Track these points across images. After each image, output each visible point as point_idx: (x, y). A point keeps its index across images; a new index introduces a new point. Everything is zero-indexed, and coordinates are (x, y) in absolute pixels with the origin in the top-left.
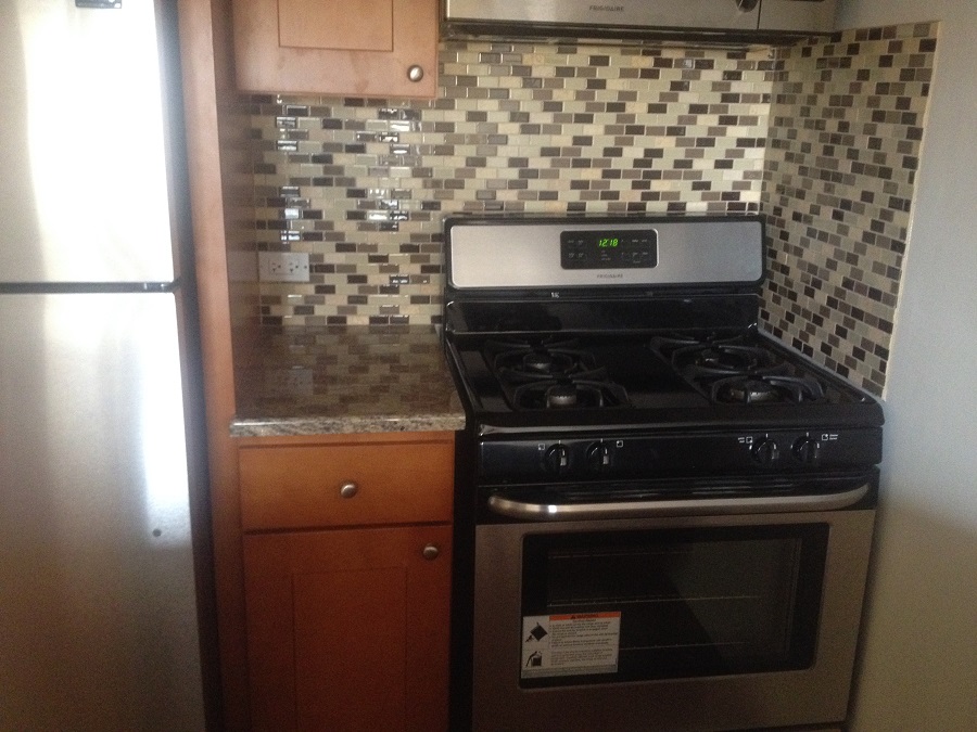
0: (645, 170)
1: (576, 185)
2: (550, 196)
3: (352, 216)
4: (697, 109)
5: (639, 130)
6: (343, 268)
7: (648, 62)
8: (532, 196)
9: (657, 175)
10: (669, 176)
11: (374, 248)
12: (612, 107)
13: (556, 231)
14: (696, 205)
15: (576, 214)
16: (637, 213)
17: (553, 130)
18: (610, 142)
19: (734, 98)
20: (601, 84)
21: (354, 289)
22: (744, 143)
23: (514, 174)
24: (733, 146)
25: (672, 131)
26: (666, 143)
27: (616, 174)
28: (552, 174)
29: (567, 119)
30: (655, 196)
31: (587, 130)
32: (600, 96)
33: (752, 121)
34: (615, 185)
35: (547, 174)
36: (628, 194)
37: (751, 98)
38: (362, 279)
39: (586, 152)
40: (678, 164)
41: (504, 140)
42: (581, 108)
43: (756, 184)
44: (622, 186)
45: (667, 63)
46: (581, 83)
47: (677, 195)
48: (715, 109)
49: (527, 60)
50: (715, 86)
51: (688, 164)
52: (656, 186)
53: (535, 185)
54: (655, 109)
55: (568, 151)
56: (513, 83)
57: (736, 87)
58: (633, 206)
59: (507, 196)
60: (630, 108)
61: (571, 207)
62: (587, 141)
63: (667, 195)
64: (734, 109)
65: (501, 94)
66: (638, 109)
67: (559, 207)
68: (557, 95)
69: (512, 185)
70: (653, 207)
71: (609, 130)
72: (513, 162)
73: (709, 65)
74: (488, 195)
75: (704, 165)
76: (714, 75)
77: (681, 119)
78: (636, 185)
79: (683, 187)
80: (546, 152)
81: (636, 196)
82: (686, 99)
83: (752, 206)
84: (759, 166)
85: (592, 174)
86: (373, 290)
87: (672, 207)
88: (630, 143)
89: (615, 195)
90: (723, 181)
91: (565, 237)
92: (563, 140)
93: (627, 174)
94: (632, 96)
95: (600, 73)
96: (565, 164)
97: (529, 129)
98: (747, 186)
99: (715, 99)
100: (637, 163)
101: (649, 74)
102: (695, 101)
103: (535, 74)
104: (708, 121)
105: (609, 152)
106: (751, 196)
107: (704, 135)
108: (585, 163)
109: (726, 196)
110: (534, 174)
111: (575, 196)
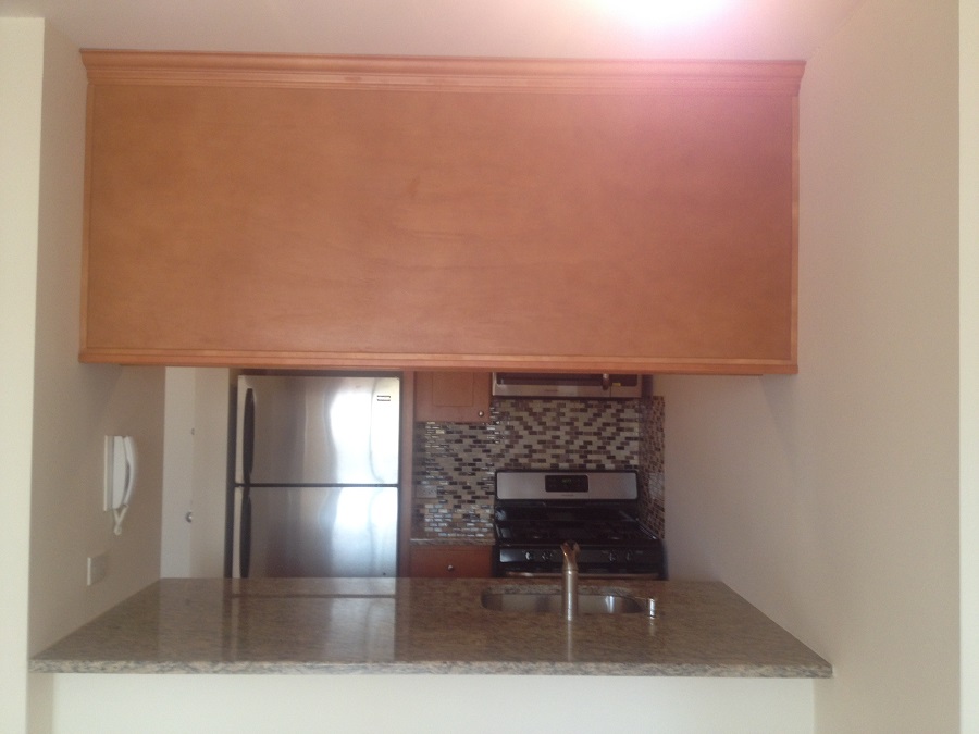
0: (584, 451)
1: (554, 456)
2: (543, 461)
3: (456, 469)
4: (606, 425)
5: (581, 433)
6: (451, 492)
7: (582, 406)
8: (534, 461)
9: (590, 452)
10: (595, 453)
11: (465, 483)
12: (568, 424)
13: (542, 476)
14: (609, 465)
15: (555, 468)
16: (582, 468)
17: (543, 433)
18: (568, 438)
19: (622, 420)
20: (563, 415)
21: (456, 502)
22: (628, 439)
23: (526, 451)
24: (624, 440)
25: (595, 434)
26: (594, 439)
27: (572, 452)
28: (543, 451)
29: (548, 428)
30: (590, 462)
31: (558, 433)
32: (563, 419)
33: (631, 430)
34: (572, 456)
35: (541, 452)
36: (577, 460)
37: (630, 420)
38: (460, 497)
39: (558, 442)
40: (599, 447)
41: (521, 437)
42: (554, 424)
43: (636, 457)
44: (575, 457)
45: (591, 406)
46: (554, 414)
47: (600, 461)
48: (614, 425)
49: (531, 405)
50: (613, 415)
51: (605, 448)
52: (590, 457)
53: (535, 456)
54: (586, 424)
55: (549, 442)
56: (525, 415)
57: (622, 416)
58: (580, 466)
59: (523, 461)
60: (576, 424)
61: (552, 465)
62: (558, 438)
63: (595, 461)
64: (622, 425)
65: (520, 419)
66: (579, 425)
67: (546, 465)
68: (544, 419)
69: (526, 456)
70: (589, 466)
71: (567, 433)
72: (526, 447)
73: (610, 407)
74: (515, 460)
75: (611, 448)
76: (613, 411)
77: (599, 429)
78: (581, 457)
79: (603, 458)
80: (540, 442)
81: (581, 461)
82: (600, 420)
83: (636, 467)
84: (636, 449)
85: (561, 452)
86: (464, 502)
87: (598, 466)
88: (577, 438)
89: (572, 461)
90: (621, 455)
91: (547, 478)
92: (548, 437)
93: (577, 452)
94: (577, 419)
95: (563, 410)
96: (549, 448)
97: (533, 433)
98: (632, 458)
99: (614, 420)
100: (581, 447)
101: (582, 410)
102: (605, 421)
103: (534, 411)
104: (610, 430)
105: (567, 442)
106: (634, 462)
107: (610, 435)
108: (558, 447)
109: (623, 462)
110: (535, 451)
111: (554, 461)
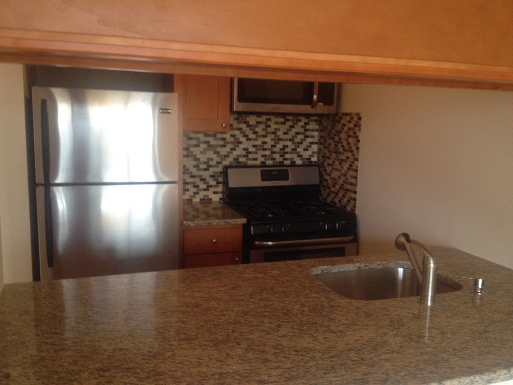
0: (283, 152)
1: (263, 156)
2: (255, 159)
3: (194, 166)
4: (298, 133)
5: (281, 140)
6: (192, 183)
7: (282, 120)
8: (250, 159)
9: (287, 153)
10: (291, 153)
11: (201, 176)
12: (273, 133)
13: (259, 170)
14: (299, 162)
15: (263, 164)
16: (281, 164)
17: (256, 140)
18: (273, 143)
19: (308, 130)
20: (269, 126)
21: (195, 190)
22: (311, 143)
23: (244, 153)
24: (308, 144)
25: (290, 140)
26: (289, 143)
27: (275, 153)
28: (256, 153)
29: (260, 136)
30: (286, 159)
31: (265, 139)
32: (269, 130)
33: (313, 137)
35: (254, 153)
36: (278, 158)
37: (313, 130)
38: (198, 186)
39: (266, 146)
40: (293, 149)
41: (241, 143)
42: (263, 133)
43: (316, 155)
44: (276, 156)
45: (288, 120)
46: (263, 126)
47: (293, 159)
48: (302, 133)
49: (248, 119)
50: (302, 127)
51: (295, 150)
52: (287, 156)
53: (251, 156)
54: (285, 133)
55: (260, 146)
56: (243, 126)
57: (308, 127)
58: (280, 162)
59: (242, 160)
60: (278, 133)
61: (262, 162)
62: (266, 143)
63: (290, 159)
64: (308, 133)
65: (240, 129)
66: (280, 133)
67: (258, 163)
68: (257, 129)
69: (244, 156)
70: (287, 162)
71: (272, 140)
72: (244, 149)
73: (300, 121)
74: (236, 159)
75: (300, 150)
76: (302, 124)
77: (293, 136)
78: (281, 156)
79: (294, 156)
80: (254, 146)
81: (281, 159)
82: (294, 130)
83: (315, 162)
84: (316, 150)
85: (268, 153)
86: (201, 190)
87: (291, 162)
88: (278, 143)
89: (275, 159)
90: (306, 154)
91: (262, 171)
92: (259, 143)
93: (278, 153)
94: (278, 130)
95: (269, 123)
96: (259, 150)
97: (249, 139)
98: (313, 156)
99: (302, 130)
100: (281, 149)
101: (283, 123)
102: (297, 131)
103: (250, 123)
104: (300, 137)
105: (272, 146)
106: (314, 159)
107: (300, 141)
108: (265, 149)
109: (307, 159)
110: (250, 153)
111: (263, 159)
